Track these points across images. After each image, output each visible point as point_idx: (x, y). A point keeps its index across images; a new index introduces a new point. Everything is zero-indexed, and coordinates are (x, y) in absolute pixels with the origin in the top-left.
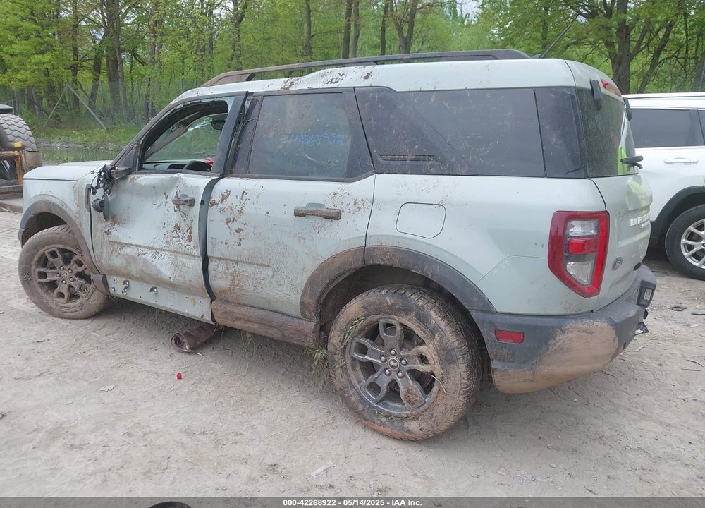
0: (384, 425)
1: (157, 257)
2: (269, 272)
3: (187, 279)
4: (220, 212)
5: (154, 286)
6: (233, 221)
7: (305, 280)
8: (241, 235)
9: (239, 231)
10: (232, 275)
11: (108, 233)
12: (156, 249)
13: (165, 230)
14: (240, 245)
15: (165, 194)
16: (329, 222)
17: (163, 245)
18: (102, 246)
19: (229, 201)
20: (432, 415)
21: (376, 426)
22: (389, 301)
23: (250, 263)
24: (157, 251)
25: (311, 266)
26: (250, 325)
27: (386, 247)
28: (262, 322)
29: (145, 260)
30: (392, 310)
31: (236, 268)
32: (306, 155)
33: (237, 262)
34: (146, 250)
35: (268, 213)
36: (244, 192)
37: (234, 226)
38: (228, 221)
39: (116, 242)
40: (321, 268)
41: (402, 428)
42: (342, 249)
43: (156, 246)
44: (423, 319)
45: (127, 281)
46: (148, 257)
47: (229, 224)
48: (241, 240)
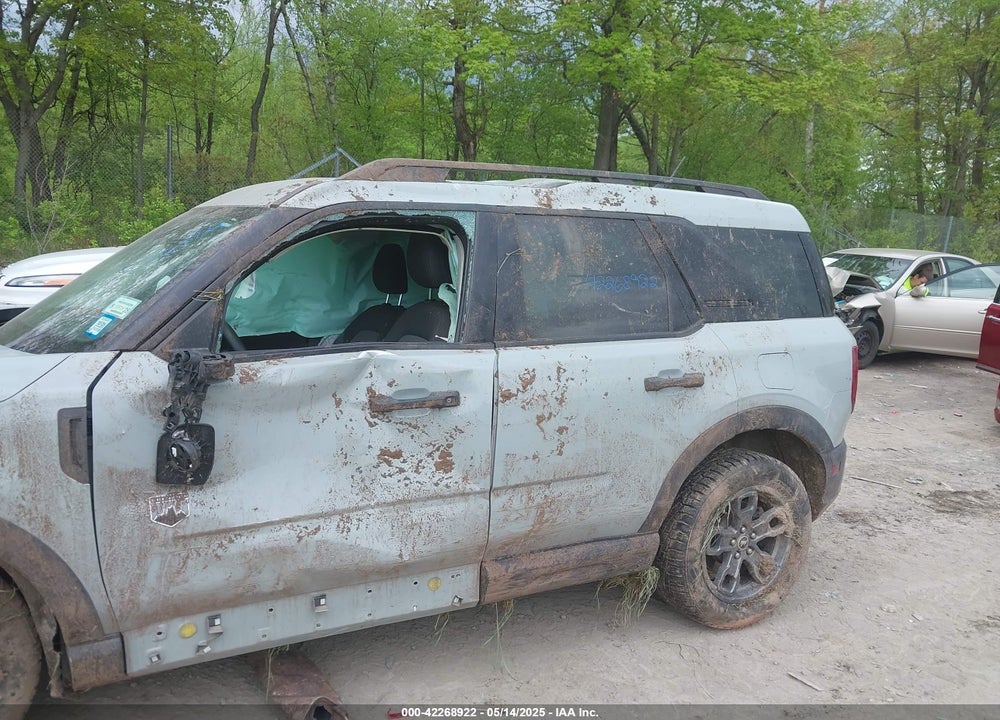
0: (748, 616)
1: (353, 528)
2: (604, 482)
3: (450, 542)
4: (523, 407)
5: (316, 594)
6: (549, 418)
7: (663, 476)
8: (563, 437)
9: (561, 430)
10: (539, 506)
11: (171, 518)
12: (341, 513)
13: (350, 470)
14: (560, 453)
15: (334, 395)
16: (690, 392)
17: (355, 499)
19: (538, 387)
20: (789, 577)
21: (738, 623)
22: (755, 470)
23: (573, 478)
24: (344, 515)
25: (671, 455)
26: (554, 579)
27: (759, 408)
28: (583, 564)
29: (320, 544)
30: (759, 479)
31: (547, 493)
32: (614, 304)
33: (548, 484)
34: (315, 523)
35: (606, 394)
36: (559, 368)
37: (550, 426)
38: (540, 419)
39: (201, 534)
40: (687, 453)
41: (764, 607)
42: (712, 423)
43: (340, 505)
44: (785, 479)
45: (217, 617)
46: (330, 532)
47: (541, 424)
48: (563, 444)
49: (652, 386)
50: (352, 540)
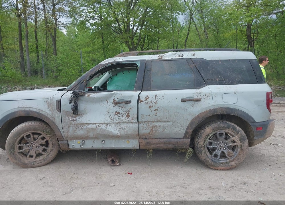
0: (222, 167)
1: (108, 127)
2: (170, 124)
3: (129, 132)
4: (146, 104)
5: (103, 140)
6: (153, 107)
7: (188, 123)
8: (157, 111)
10: (151, 127)
11: (74, 120)
12: (106, 123)
13: (109, 115)
14: (156, 115)
15: (107, 100)
16: (196, 103)
17: (109, 121)
18: (69, 127)
19: (149, 100)
20: (239, 158)
21: (219, 168)
22: (222, 125)
23: (161, 121)
24: (107, 124)
25: (190, 118)
26: (158, 145)
27: (221, 108)
28: (165, 143)
29: (101, 129)
30: (223, 128)
31: (153, 124)
32: (177, 81)
33: (154, 122)
34: (100, 125)
35: (169, 102)
36: (156, 96)
37: (153, 109)
38: (150, 107)
39: (79, 124)
40: (195, 118)
41: (229, 165)
42: (204, 111)
43: (106, 122)
44: (234, 129)
45: (84, 141)
46: (103, 127)
47: (151, 108)
48: (156, 113)
49: (183, 101)
50: (107, 129)
